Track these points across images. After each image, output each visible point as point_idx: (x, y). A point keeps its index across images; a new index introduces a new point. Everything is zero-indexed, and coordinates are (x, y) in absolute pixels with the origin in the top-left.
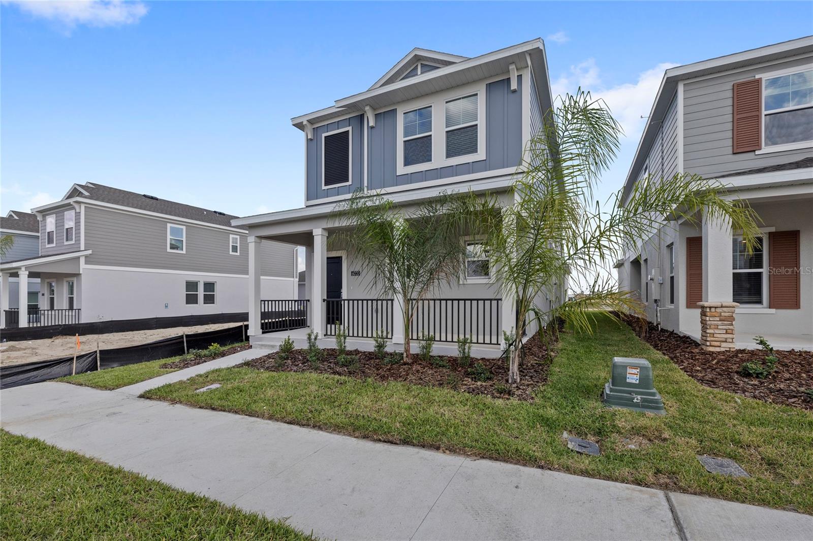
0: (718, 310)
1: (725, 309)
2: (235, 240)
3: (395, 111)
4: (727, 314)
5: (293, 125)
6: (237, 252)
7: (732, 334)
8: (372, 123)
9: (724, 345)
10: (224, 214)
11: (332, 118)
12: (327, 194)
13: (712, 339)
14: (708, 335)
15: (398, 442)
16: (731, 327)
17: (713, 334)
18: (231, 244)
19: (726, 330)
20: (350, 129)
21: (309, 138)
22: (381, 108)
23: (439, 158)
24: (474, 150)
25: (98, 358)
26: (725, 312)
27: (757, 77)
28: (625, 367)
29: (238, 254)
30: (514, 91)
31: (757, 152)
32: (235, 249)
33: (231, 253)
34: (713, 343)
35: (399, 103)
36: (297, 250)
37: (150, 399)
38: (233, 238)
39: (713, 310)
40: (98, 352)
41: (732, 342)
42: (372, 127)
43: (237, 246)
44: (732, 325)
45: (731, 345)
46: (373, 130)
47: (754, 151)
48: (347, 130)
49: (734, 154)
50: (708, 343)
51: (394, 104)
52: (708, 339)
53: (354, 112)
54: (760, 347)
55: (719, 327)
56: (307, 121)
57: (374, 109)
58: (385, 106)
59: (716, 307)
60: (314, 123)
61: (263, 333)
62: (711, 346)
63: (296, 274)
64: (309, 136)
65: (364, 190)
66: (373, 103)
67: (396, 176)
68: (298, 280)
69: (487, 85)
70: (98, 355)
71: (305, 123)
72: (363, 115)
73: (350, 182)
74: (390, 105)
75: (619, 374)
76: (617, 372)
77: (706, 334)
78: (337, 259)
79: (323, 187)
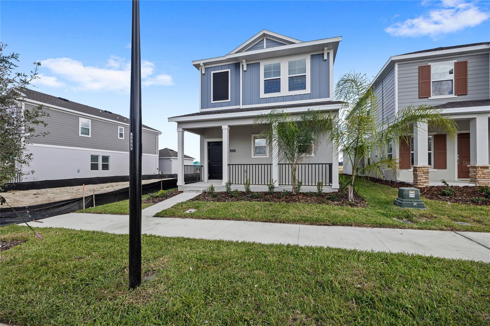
0: (422, 169)
1: (425, 168)
2: (121, 129)
3: (259, 63)
4: (426, 171)
5: (193, 65)
6: (122, 137)
7: (428, 179)
8: (245, 69)
9: (425, 184)
10: (111, 113)
11: (218, 63)
12: (214, 106)
13: (420, 182)
14: (418, 180)
15: (330, 225)
16: (427, 176)
17: (420, 180)
18: (119, 132)
19: (426, 177)
20: (229, 70)
21: (203, 73)
22: (251, 61)
23: (285, 90)
24: (304, 88)
25: (94, 199)
26: (425, 170)
28: (409, 191)
29: (123, 138)
30: (325, 60)
31: (429, 98)
32: (121, 135)
33: (119, 138)
34: (420, 184)
35: (261, 59)
36: (158, 137)
37: (163, 217)
38: (120, 128)
39: (420, 169)
40: (94, 195)
41: (428, 183)
42: (245, 71)
43: (122, 134)
44: (428, 175)
45: (428, 184)
46: (245, 73)
47: (428, 98)
48: (227, 71)
49: (419, 98)
50: (418, 184)
51: (258, 60)
52: (418, 182)
53: (234, 61)
54: (443, 184)
55: (423, 176)
56: (203, 63)
57: (247, 61)
58: (253, 60)
59: (421, 168)
60: (206, 65)
61: (185, 184)
62: (419, 185)
63: (158, 152)
64: (203, 72)
65: (240, 105)
66: (247, 58)
67: (259, 99)
68: (158, 156)
69: (311, 55)
70: (94, 197)
71: (202, 64)
72: (239, 63)
73: (229, 100)
74: (256, 60)
75: (406, 194)
76: (405, 193)
77: (417, 180)
78: (219, 143)
79: (212, 102)
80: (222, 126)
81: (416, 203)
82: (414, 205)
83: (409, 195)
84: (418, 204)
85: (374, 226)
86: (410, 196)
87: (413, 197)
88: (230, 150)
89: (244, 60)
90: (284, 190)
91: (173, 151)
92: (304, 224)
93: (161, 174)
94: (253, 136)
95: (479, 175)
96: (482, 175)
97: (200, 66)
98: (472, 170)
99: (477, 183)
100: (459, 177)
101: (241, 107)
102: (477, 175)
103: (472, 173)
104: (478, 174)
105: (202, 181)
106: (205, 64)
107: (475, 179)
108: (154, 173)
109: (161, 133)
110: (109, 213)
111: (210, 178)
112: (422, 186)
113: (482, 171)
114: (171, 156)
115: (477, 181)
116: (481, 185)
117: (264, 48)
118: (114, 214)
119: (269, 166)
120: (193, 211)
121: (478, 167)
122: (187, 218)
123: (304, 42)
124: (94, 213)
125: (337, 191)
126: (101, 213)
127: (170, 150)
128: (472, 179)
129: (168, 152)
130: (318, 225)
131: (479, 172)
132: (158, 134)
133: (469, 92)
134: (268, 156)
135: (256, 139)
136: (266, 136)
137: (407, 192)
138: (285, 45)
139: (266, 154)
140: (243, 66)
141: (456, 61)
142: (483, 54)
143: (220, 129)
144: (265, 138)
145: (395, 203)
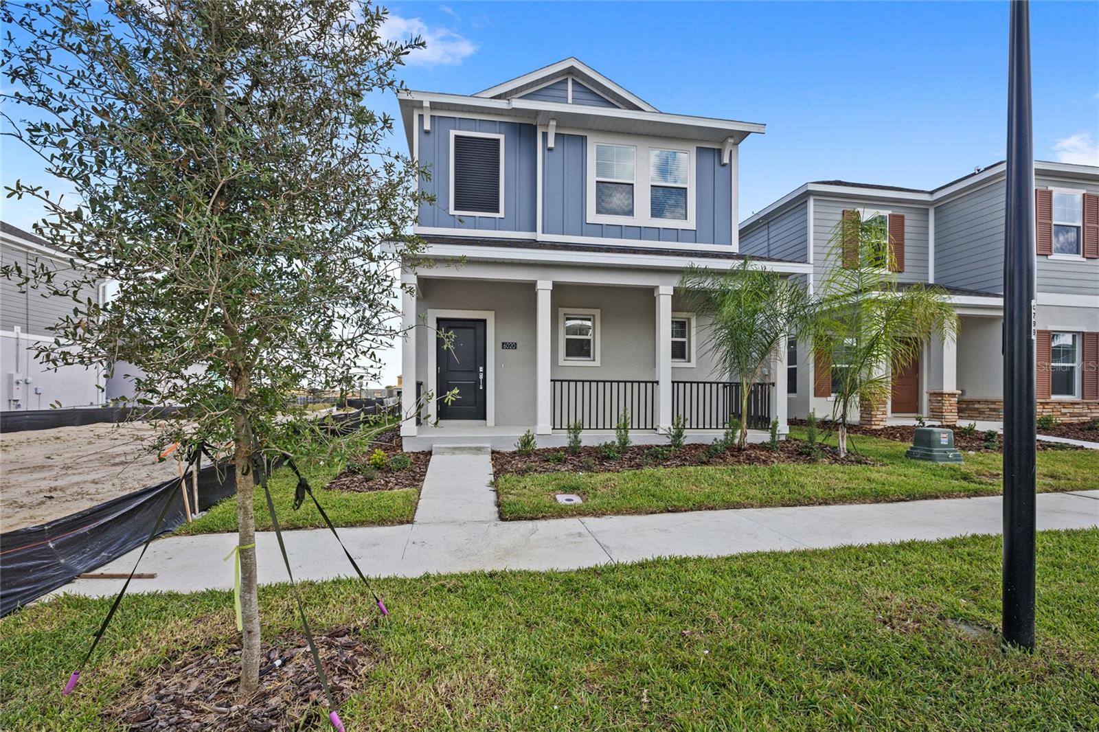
3: (583, 139)
4: (883, 399)
7: (885, 414)
8: (551, 144)
9: (881, 423)
11: (469, 112)
13: (876, 419)
14: (870, 416)
16: (885, 409)
17: (875, 415)
19: (883, 411)
20: (502, 137)
21: (425, 128)
22: (564, 127)
24: (683, 216)
25: (196, 487)
27: (857, 209)
28: (939, 433)
30: (724, 165)
34: (876, 422)
35: (590, 130)
39: (875, 396)
40: (195, 474)
42: (550, 150)
44: (885, 407)
45: (885, 424)
46: (550, 153)
48: (498, 138)
49: (843, 268)
50: (873, 423)
51: (584, 129)
52: (873, 419)
53: (516, 116)
55: (879, 409)
56: (430, 102)
57: (558, 126)
60: (436, 109)
62: (875, 425)
64: (427, 127)
65: (536, 231)
67: (584, 224)
69: (697, 147)
70: (195, 480)
71: (426, 104)
72: (533, 129)
73: (501, 214)
74: (578, 128)
75: (937, 439)
76: (934, 437)
78: (468, 324)
79: (452, 211)
80: (533, 281)
81: (951, 454)
83: (940, 442)
84: (955, 456)
86: (942, 443)
87: (945, 443)
88: (503, 344)
89: (553, 123)
90: (715, 440)
94: (561, 311)
95: (947, 408)
96: (949, 407)
98: (935, 398)
99: (943, 420)
100: (893, 412)
101: (541, 237)
102: (944, 407)
103: (934, 404)
104: (946, 405)
106: (434, 106)
107: (940, 414)
111: (441, 415)
112: (877, 427)
113: (949, 401)
115: (943, 417)
117: (567, 103)
119: (649, 385)
121: (944, 394)
123: (661, 113)
125: (783, 438)
128: (935, 414)
131: (947, 402)
133: (906, 269)
134: (597, 363)
135: (568, 319)
136: (594, 316)
137: (937, 436)
138: (619, 108)
139: (592, 358)
140: (545, 135)
141: (890, 212)
142: (921, 209)
143: (531, 286)
144: (589, 320)
145: (910, 454)
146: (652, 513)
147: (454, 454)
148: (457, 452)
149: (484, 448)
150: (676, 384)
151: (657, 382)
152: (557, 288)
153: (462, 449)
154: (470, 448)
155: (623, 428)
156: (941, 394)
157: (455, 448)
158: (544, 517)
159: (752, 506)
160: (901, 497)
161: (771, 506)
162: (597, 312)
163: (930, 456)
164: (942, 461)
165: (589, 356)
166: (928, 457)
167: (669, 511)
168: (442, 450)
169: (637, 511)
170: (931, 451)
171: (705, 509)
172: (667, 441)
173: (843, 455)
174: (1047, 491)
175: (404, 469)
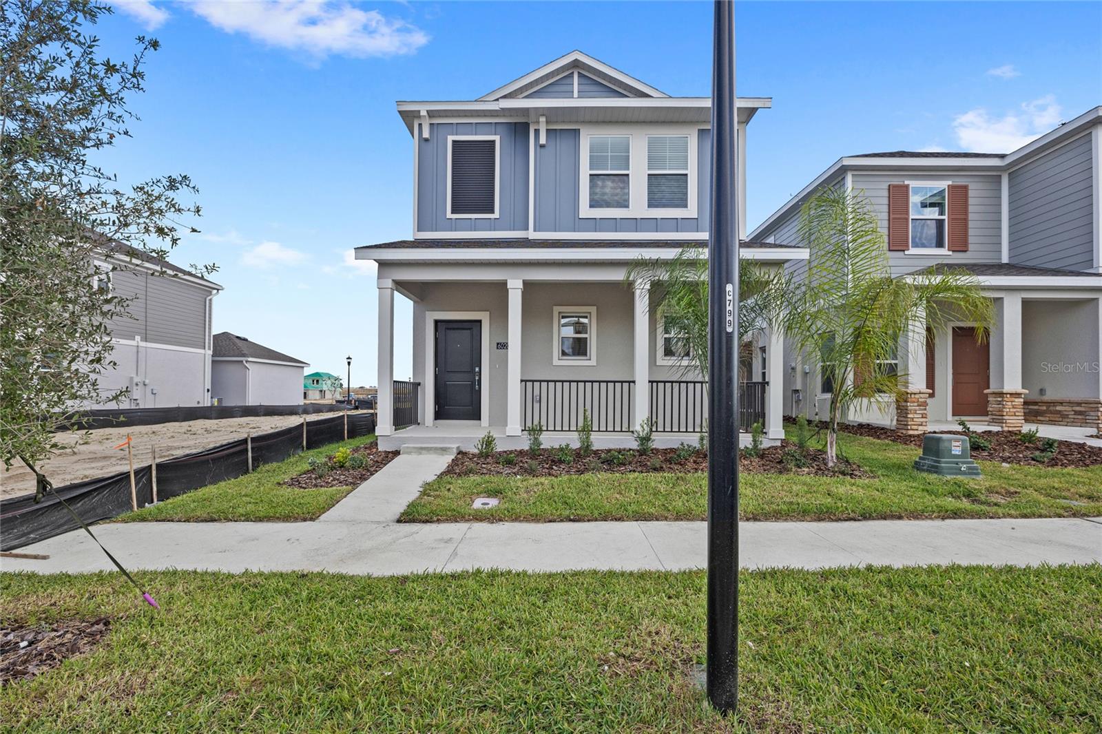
0: (917, 396)
1: (921, 395)
3: (576, 133)
4: (923, 400)
5: (399, 112)
7: (926, 418)
8: (543, 140)
9: (920, 428)
12: (453, 225)
13: (913, 423)
14: (910, 419)
16: (925, 412)
17: (913, 418)
19: (922, 414)
20: (497, 138)
21: (424, 136)
22: (556, 122)
23: (638, 205)
24: (683, 204)
25: (154, 480)
26: (921, 398)
27: (906, 183)
28: (950, 441)
31: (906, 252)
34: (913, 427)
35: (584, 122)
36: (211, 300)
39: (913, 396)
40: (154, 468)
41: (926, 425)
42: (542, 146)
44: (925, 409)
45: (925, 428)
46: (542, 150)
47: (904, 250)
48: (493, 139)
49: (890, 250)
50: (909, 427)
51: (576, 122)
52: (910, 423)
53: (511, 116)
54: (960, 427)
55: (918, 412)
56: (427, 111)
57: (547, 122)
58: (563, 122)
59: (915, 394)
60: (434, 117)
61: (396, 430)
62: (911, 429)
63: (210, 343)
64: (426, 134)
65: (528, 229)
66: (551, 115)
67: (577, 219)
68: (212, 353)
69: (699, 130)
70: (154, 473)
71: (424, 113)
72: (526, 126)
73: (496, 215)
74: (571, 122)
75: (946, 447)
76: (943, 446)
77: (907, 419)
78: (466, 325)
79: (449, 215)
80: (506, 280)
81: (965, 466)
82: (962, 469)
83: (951, 450)
84: (969, 468)
85: (944, 516)
86: (953, 452)
87: (957, 453)
88: (498, 344)
89: (543, 119)
91: (246, 340)
92: (803, 521)
93: (216, 404)
94: (556, 309)
95: (1008, 410)
96: (1011, 410)
97: (419, 117)
98: (994, 399)
99: (1004, 425)
100: (954, 415)
101: (532, 235)
102: (1005, 410)
103: (993, 406)
104: (1007, 407)
105: (419, 424)
106: (431, 114)
107: (1000, 417)
108: (198, 403)
109: (218, 290)
110: (243, 519)
111: (439, 415)
112: (916, 433)
113: (1012, 402)
114: (244, 355)
115: (1004, 421)
116: (1010, 429)
117: (573, 98)
118: (260, 521)
119: (625, 385)
120: (493, 502)
121: (1006, 394)
122: (501, 520)
123: (671, 97)
124: (188, 521)
125: (778, 444)
126: (213, 520)
127: (238, 337)
128: (994, 417)
129: (234, 344)
130: (833, 521)
131: (1007, 403)
132: (211, 292)
133: (971, 247)
134: (593, 362)
135: (563, 317)
136: (590, 313)
137: (946, 444)
138: (626, 96)
139: (588, 357)
140: (537, 132)
141: (950, 183)
142: (991, 176)
143: (502, 287)
144: (586, 317)
145: (917, 466)
146: (550, 521)
147: (421, 454)
148: (423, 452)
149: (449, 448)
150: (655, 384)
151: (634, 382)
152: (528, 286)
153: (428, 449)
154: (436, 449)
155: (586, 430)
156: (1001, 394)
157: (422, 448)
158: (438, 521)
159: (666, 519)
160: (852, 515)
161: (688, 520)
162: (593, 310)
163: (937, 467)
164: (950, 474)
165: (586, 355)
166: (935, 469)
167: (571, 520)
168: (409, 450)
169: (536, 518)
170: (938, 462)
171: (612, 520)
172: (635, 445)
173: (831, 464)
174: (1060, 516)
175: (359, 467)
